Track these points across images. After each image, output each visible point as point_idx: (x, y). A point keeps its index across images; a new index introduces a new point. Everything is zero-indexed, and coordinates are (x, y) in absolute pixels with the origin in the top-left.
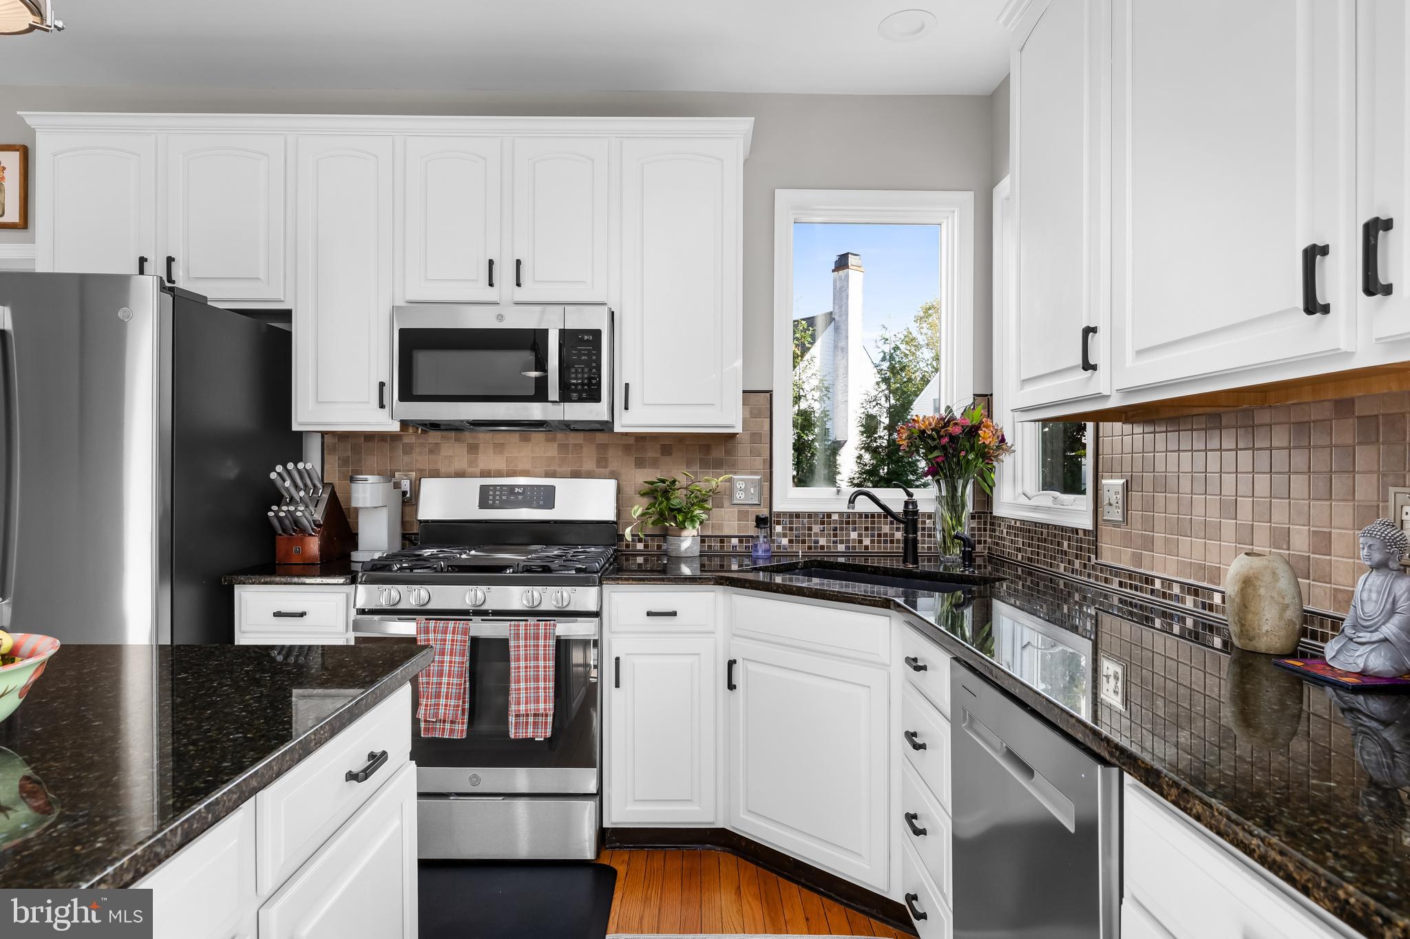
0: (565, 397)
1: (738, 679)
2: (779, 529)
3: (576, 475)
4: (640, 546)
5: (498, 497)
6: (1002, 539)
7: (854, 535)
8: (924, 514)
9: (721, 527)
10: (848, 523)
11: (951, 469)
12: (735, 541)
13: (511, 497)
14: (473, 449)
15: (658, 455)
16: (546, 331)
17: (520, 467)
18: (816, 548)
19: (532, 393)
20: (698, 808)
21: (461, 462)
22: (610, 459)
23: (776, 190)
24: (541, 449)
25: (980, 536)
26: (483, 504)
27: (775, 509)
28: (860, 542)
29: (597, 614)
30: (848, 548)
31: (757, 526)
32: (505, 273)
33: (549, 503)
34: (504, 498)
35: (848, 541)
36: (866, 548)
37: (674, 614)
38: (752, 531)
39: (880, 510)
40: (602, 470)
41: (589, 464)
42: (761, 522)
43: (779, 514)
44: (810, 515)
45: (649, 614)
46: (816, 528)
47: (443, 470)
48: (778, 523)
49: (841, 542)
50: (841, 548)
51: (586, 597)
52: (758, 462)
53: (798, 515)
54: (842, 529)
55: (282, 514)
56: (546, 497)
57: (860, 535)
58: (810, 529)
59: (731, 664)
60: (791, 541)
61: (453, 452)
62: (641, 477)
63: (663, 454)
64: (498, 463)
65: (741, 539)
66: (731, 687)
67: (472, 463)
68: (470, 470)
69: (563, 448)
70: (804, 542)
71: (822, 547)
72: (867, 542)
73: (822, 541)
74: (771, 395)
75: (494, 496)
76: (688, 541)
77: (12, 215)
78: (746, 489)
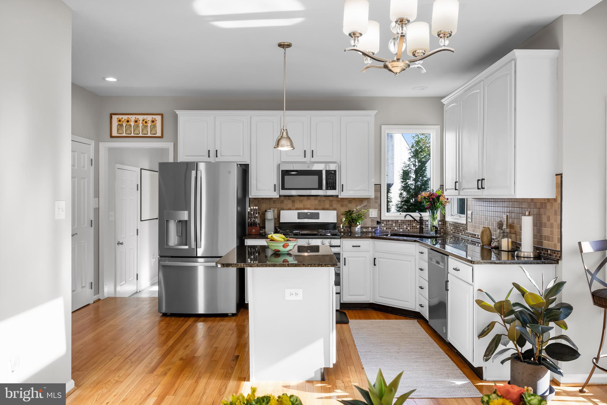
0: (327, 189)
1: (377, 263)
2: (383, 225)
3: (323, 209)
5: (303, 216)
6: (448, 227)
7: (405, 227)
8: (426, 220)
9: (366, 224)
10: (403, 223)
11: (433, 207)
12: (370, 228)
14: (293, 202)
15: (348, 203)
16: (322, 171)
17: (307, 207)
18: (394, 230)
19: (317, 187)
20: (365, 297)
21: (290, 205)
22: (333, 204)
23: (382, 126)
24: (313, 202)
25: (442, 227)
26: (299, 218)
27: (382, 219)
28: (407, 228)
29: (339, 246)
30: (403, 230)
31: (377, 224)
32: (309, 154)
33: (318, 218)
34: (305, 216)
35: (403, 228)
36: (409, 230)
37: (360, 246)
38: (375, 225)
39: (412, 219)
40: (331, 208)
41: (327, 206)
42: (378, 223)
43: (383, 221)
44: (392, 221)
45: (353, 246)
46: (394, 225)
47: (285, 208)
48: (383, 223)
49: (401, 229)
50: (401, 230)
51: (335, 242)
52: (377, 205)
53: (388, 221)
54: (401, 225)
55: (252, 221)
56: (317, 216)
57: (407, 227)
58: (392, 225)
59: (375, 259)
60: (386, 228)
61: (288, 203)
62: (343, 210)
63: (349, 203)
64: (301, 206)
65: (372, 228)
66: (375, 265)
67: (293, 206)
68: (294, 208)
69: (319, 201)
70: (390, 229)
71: (396, 230)
72: (409, 228)
73: (396, 228)
74: (381, 186)
75: (302, 215)
76: (358, 229)
77: (159, 134)
78: (373, 213)
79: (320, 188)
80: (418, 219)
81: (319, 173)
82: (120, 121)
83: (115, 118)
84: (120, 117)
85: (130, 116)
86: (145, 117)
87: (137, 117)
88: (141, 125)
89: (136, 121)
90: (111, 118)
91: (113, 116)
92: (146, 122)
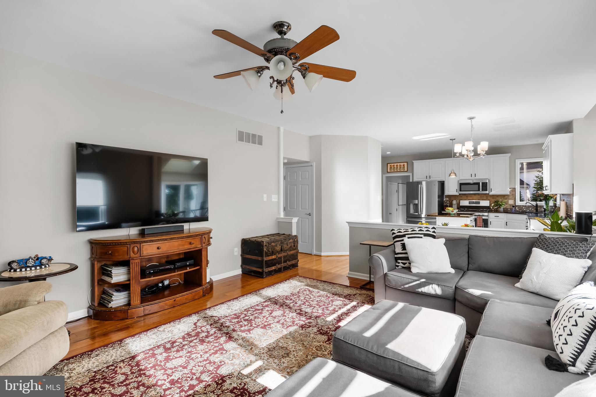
0: (482, 190)
1: (508, 224)
2: (517, 208)
3: (483, 200)
4: (493, 210)
7: (531, 209)
9: (506, 207)
12: (509, 209)
13: (473, 203)
14: (467, 197)
16: (480, 183)
17: (475, 199)
18: (523, 210)
19: (478, 190)
21: (465, 198)
23: (516, 160)
24: (477, 196)
26: (469, 204)
27: (517, 205)
29: (488, 216)
32: (473, 175)
37: (499, 216)
38: (512, 207)
40: (487, 199)
41: (485, 198)
42: (513, 206)
44: (522, 206)
45: (495, 216)
46: (524, 207)
47: (463, 199)
50: (528, 210)
51: (486, 214)
52: (513, 198)
53: (520, 206)
55: (446, 204)
56: (479, 203)
58: (522, 208)
59: (506, 222)
60: (519, 209)
62: (493, 200)
63: (497, 197)
64: (471, 198)
65: (510, 209)
66: (507, 225)
67: (467, 198)
68: (467, 199)
69: (481, 196)
70: (521, 210)
72: (533, 210)
73: (525, 210)
74: (515, 189)
75: (471, 203)
76: (501, 209)
77: (406, 170)
78: (511, 202)
79: (479, 190)
80: (535, 205)
81: (478, 184)
82: (391, 166)
83: (389, 165)
84: (391, 164)
85: (394, 164)
86: (400, 164)
87: (397, 164)
88: (399, 167)
89: (397, 166)
90: (387, 165)
92: (401, 166)
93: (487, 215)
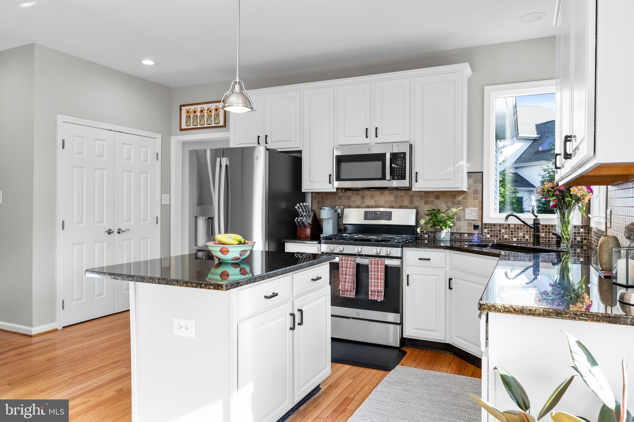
0: (393, 178)
1: (453, 286)
2: (486, 230)
3: (401, 207)
4: (426, 236)
5: (371, 216)
6: (592, 237)
7: (521, 234)
9: (460, 229)
10: (518, 229)
12: (466, 235)
13: (376, 215)
14: (363, 197)
15: (434, 199)
16: (385, 154)
17: (380, 204)
18: (503, 239)
19: (381, 177)
20: (438, 334)
21: (359, 203)
22: (414, 201)
23: (485, 87)
24: (388, 197)
25: (586, 236)
26: (366, 218)
27: (484, 222)
28: (524, 237)
29: (401, 258)
30: (518, 240)
31: (474, 229)
32: (372, 133)
33: (390, 218)
34: (373, 216)
35: (518, 237)
36: (527, 240)
37: (429, 259)
38: (472, 230)
40: (411, 205)
41: (406, 203)
42: (476, 227)
43: (486, 224)
44: (500, 225)
45: (419, 259)
46: (503, 231)
47: (352, 205)
48: (486, 228)
49: (515, 237)
50: (515, 239)
51: (395, 252)
52: (477, 202)
53: (494, 225)
54: (515, 231)
55: (299, 220)
56: (389, 216)
57: (524, 234)
58: (500, 231)
59: (450, 279)
60: (491, 236)
61: (355, 198)
62: (425, 208)
63: (436, 199)
64: (372, 203)
65: (469, 234)
66: (450, 288)
67: (363, 203)
68: (362, 205)
69: (396, 197)
70: (497, 236)
71: (506, 239)
72: (527, 237)
73: (506, 236)
74: (482, 174)
75: (370, 215)
76: (445, 234)
77: (222, 123)
78: (471, 213)
79: (383, 178)
80: (531, 223)
82: (188, 112)
83: (184, 109)
84: (188, 108)
85: (196, 106)
86: (209, 105)
87: (203, 106)
88: (206, 114)
89: (202, 111)
90: (181, 109)
91: (183, 108)
92: (210, 111)
93: (399, 255)
